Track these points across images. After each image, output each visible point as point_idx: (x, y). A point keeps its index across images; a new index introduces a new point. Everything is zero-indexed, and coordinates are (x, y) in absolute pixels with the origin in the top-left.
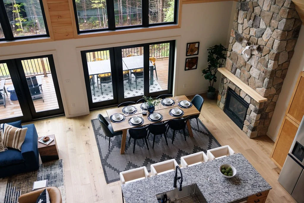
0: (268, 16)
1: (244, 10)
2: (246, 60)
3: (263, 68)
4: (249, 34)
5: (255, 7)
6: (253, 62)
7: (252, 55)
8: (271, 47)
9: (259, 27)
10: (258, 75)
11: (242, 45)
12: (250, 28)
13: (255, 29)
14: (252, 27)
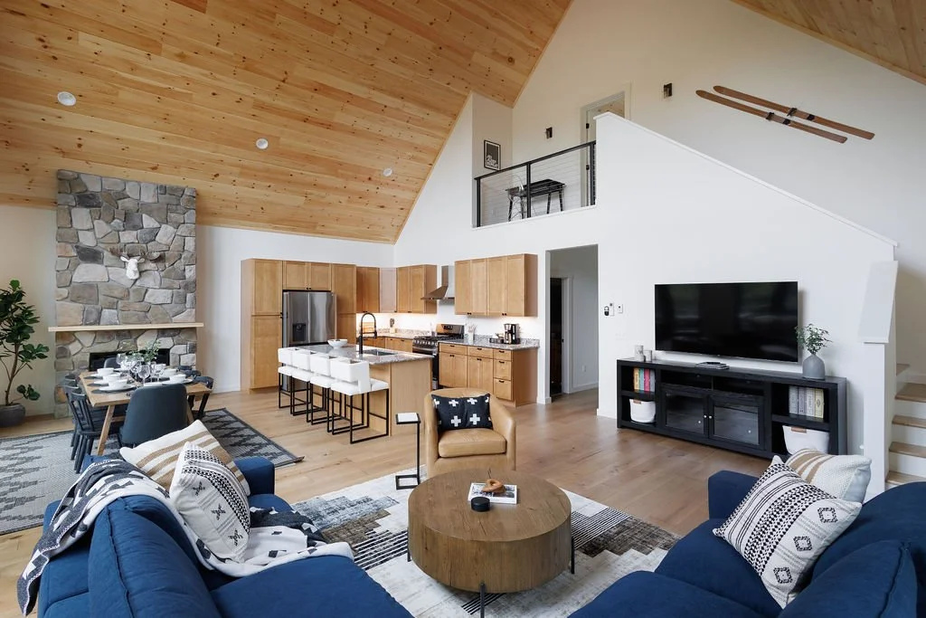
0: (159, 209)
1: (87, 207)
2: (129, 284)
3: (177, 283)
4: (119, 242)
5: (120, 199)
6: (150, 281)
7: (141, 273)
8: (181, 249)
9: (143, 228)
10: (170, 296)
11: (105, 264)
12: (118, 231)
13: (135, 233)
14: (124, 230)
